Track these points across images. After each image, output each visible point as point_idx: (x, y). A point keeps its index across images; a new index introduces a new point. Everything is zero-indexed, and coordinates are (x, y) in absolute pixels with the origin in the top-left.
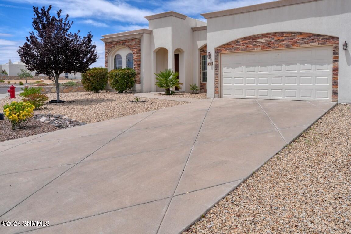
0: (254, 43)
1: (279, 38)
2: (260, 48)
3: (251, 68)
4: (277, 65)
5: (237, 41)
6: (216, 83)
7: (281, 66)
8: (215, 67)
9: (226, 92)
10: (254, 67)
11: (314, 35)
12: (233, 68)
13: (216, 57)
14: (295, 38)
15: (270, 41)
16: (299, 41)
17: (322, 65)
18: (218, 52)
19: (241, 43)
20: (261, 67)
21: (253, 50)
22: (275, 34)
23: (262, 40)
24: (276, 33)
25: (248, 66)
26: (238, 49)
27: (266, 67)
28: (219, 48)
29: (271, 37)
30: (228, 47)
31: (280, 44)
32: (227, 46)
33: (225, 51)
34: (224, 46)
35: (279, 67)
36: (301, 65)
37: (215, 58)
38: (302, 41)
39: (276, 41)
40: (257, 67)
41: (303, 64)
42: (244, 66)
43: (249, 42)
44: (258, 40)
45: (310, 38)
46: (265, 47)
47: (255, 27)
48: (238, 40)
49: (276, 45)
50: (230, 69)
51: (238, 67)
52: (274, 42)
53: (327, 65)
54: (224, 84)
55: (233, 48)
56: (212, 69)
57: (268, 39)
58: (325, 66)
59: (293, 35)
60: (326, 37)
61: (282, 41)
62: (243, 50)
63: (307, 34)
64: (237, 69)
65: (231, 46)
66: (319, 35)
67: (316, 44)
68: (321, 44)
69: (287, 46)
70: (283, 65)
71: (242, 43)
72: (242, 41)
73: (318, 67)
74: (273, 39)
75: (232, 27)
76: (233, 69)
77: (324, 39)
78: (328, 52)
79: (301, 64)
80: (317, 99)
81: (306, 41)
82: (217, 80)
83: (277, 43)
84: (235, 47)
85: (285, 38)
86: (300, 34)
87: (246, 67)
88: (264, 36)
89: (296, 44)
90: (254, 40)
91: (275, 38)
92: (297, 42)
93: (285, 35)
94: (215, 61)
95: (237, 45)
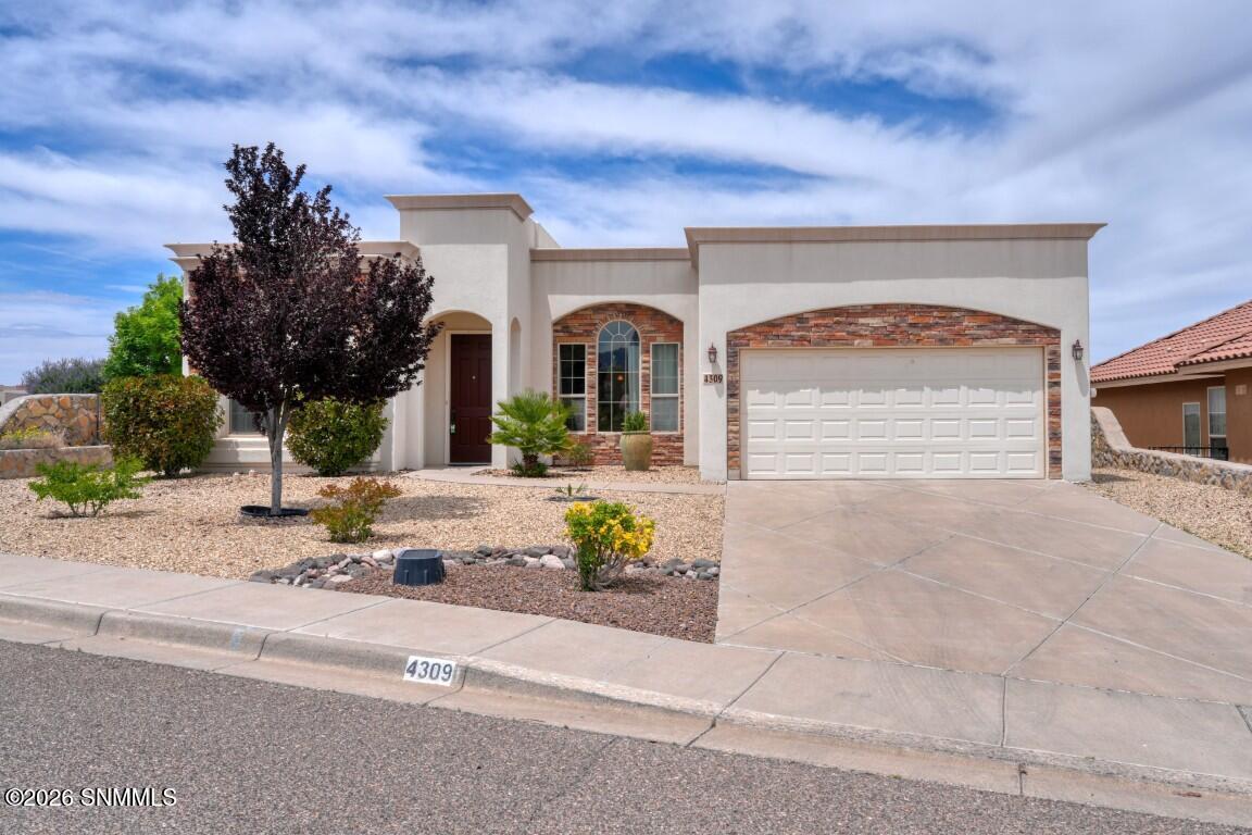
0: (852, 328)
1: (920, 320)
2: (869, 343)
3: (837, 394)
4: (909, 388)
5: (799, 319)
6: (731, 435)
7: (919, 393)
8: (728, 389)
9: (755, 464)
10: (845, 393)
11: (1005, 319)
12: (779, 392)
13: (731, 359)
14: (960, 323)
15: (896, 326)
16: (971, 332)
17: (1020, 392)
18: (736, 345)
19: (812, 323)
20: (865, 392)
21: (847, 344)
22: (911, 308)
23: (875, 322)
24: (913, 306)
25: (827, 387)
26: (802, 339)
27: (879, 392)
28: (742, 334)
29: (900, 316)
30: (769, 331)
31: (923, 334)
32: (767, 329)
33: (761, 342)
34: (758, 329)
35: (915, 395)
36: (971, 391)
37: (728, 361)
38: (979, 332)
39: (913, 325)
40: (853, 393)
41: (976, 388)
42: (814, 388)
43: (835, 323)
44: (862, 321)
45: (996, 326)
46: (884, 340)
47: (855, 284)
48: (802, 314)
49: (911, 337)
50: (772, 396)
51: (796, 389)
52: (907, 329)
53: (1030, 393)
54: (750, 440)
55: (786, 336)
56: (720, 396)
57: (891, 319)
58: (1027, 395)
59: (956, 314)
60: (1031, 327)
61: (928, 327)
62: (818, 344)
63: (990, 315)
64: (792, 396)
65: (782, 331)
66: (1016, 322)
67: (1011, 341)
68: (1022, 342)
69: (942, 341)
70: (925, 388)
71: (816, 325)
72: (815, 318)
73: (1010, 395)
74: (904, 321)
75: (788, 276)
76: (782, 396)
77: (1029, 331)
78: (1031, 362)
79: (970, 387)
80: (1011, 474)
81: (988, 332)
82: (735, 428)
83: (915, 331)
84: (793, 333)
85: (937, 320)
86: (973, 313)
87: (822, 392)
88: (878, 309)
89: (963, 339)
90: (850, 320)
91: (910, 319)
92: (967, 332)
93: (935, 314)
94: (729, 372)
95: (798, 329)
